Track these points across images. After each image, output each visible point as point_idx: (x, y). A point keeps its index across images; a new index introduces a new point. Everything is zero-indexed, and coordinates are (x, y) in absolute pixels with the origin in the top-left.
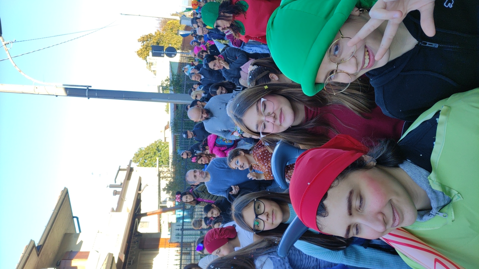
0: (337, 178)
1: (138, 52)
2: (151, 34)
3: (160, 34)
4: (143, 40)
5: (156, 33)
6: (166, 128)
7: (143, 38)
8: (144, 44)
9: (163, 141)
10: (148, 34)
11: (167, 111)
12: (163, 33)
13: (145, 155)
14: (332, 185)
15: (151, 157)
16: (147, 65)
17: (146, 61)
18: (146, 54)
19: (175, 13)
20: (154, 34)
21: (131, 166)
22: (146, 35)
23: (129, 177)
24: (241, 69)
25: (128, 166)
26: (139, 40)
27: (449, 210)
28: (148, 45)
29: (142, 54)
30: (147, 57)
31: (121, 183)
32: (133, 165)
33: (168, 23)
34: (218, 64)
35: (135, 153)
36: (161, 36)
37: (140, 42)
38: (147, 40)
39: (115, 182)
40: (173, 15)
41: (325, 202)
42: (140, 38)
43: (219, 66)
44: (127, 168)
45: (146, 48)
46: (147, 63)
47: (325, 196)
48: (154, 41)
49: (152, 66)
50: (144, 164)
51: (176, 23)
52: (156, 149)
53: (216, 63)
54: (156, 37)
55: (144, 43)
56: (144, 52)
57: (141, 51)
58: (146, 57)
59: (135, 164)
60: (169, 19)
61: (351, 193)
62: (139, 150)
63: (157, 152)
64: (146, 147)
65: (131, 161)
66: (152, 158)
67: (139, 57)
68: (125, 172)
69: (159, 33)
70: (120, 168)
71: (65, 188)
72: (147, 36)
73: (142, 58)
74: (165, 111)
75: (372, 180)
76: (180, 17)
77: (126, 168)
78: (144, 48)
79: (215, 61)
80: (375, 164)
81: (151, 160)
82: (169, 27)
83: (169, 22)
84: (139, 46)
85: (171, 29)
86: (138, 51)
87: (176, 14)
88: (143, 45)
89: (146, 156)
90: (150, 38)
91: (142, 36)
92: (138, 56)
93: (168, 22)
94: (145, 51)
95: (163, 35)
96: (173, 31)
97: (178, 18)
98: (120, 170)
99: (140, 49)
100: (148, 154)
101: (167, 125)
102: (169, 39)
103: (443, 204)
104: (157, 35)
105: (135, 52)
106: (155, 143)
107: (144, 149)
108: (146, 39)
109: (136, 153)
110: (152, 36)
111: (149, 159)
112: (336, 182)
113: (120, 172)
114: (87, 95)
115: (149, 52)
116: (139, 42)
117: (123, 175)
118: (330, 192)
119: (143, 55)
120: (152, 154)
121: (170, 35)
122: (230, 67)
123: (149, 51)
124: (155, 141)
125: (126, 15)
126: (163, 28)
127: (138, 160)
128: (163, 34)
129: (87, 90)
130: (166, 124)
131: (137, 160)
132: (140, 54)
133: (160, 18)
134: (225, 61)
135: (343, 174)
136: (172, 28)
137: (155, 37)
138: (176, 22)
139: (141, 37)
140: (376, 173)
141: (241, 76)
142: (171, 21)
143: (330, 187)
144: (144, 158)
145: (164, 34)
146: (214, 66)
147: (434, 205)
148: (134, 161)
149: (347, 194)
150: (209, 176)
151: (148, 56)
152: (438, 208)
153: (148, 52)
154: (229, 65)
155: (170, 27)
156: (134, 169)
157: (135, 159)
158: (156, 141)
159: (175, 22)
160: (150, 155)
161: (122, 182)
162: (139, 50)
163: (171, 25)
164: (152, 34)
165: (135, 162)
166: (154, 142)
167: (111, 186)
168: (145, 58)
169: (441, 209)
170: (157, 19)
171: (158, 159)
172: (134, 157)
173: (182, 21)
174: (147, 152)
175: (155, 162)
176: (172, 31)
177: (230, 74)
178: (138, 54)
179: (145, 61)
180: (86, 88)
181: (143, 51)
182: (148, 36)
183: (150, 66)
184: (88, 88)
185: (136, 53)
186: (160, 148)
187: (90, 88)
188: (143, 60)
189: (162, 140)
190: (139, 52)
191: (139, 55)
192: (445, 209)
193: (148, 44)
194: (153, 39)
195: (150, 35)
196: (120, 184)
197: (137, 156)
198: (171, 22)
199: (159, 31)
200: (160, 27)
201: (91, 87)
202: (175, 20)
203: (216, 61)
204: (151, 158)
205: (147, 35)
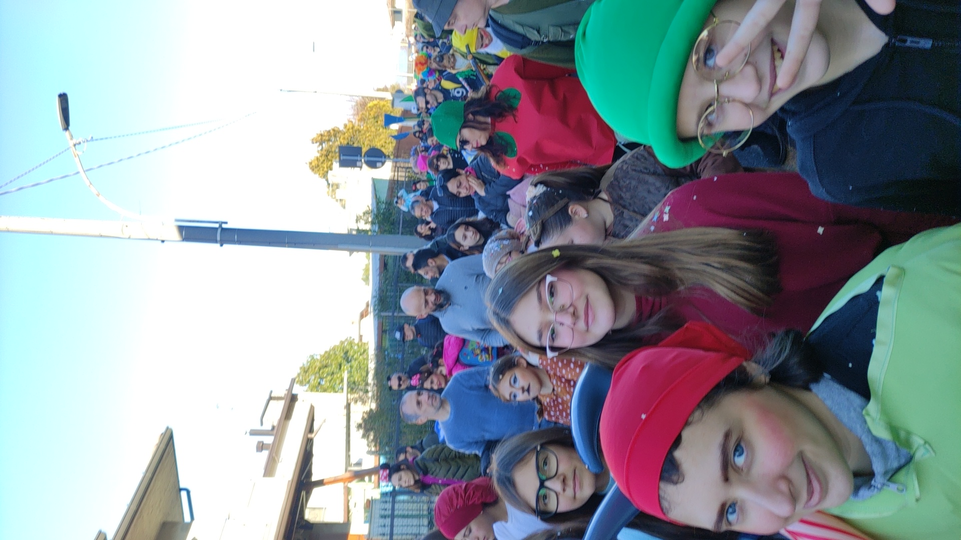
0: (699, 406)
1: (311, 163)
2: (336, 129)
3: (353, 128)
4: (321, 139)
5: (345, 126)
6: (363, 316)
7: (321, 135)
8: (322, 148)
9: (356, 341)
10: (330, 129)
11: (366, 279)
12: (358, 125)
13: (320, 369)
14: (690, 419)
15: (333, 373)
16: (329, 188)
17: (327, 180)
18: (327, 168)
19: (382, 87)
20: (341, 128)
21: (294, 392)
22: (326, 131)
23: (288, 413)
24: (509, 196)
25: (287, 390)
26: (314, 141)
27: (908, 478)
28: (330, 150)
29: (320, 167)
30: (329, 171)
31: (273, 427)
32: (297, 389)
33: (370, 107)
34: (464, 183)
35: (301, 365)
36: (356, 131)
37: (316, 143)
38: (329, 140)
39: (262, 424)
40: (378, 90)
41: (678, 454)
42: (315, 136)
43: (468, 186)
44: (285, 394)
45: (327, 156)
46: (329, 184)
47: (677, 442)
48: (342, 141)
49: (337, 191)
50: (318, 387)
51: (384, 106)
52: (342, 357)
53: (462, 181)
54: (346, 134)
55: (324, 145)
56: (322, 163)
57: (316, 162)
58: (327, 172)
59: (302, 387)
60: (372, 99)
61: (727, 436)
62: (309, 360)
63: (344, 362)
64: (323, 353)
65: (293, 381)
66: (335, 376)
67: (313, 173)
68: (282, 403)
69: (351, 126)
70: (272, 395)
71: (168, 428)
72: (329, 132)
73: (318, 175)
74: (362, 279)
75: (765, 412)
76: (392, 95)
77: (283, 396)
78: (323, 156)
79: (458, 178)
80: (768, 380)
81: (332, 379)
82: (370, 114)
83: (371, 104)
84: (314, 151)
85: (375, 118)
86: (310, 161)
87: (385, 89)
88: (322, 150)
89: (323, 373)
90: (335, 136)
91: (319, 133)
92: (311, 171)
93: (369, 105)
94: (324, 160)
95: (359, 130)
96: (379, 122)
97: (388, 96)
98: (271, 398)
99: (316, 158)
100: (326, 366)
101: (365, 310)
102: (370, 138)
103: (895, 465)
104: (349, 129)
105: (306, 163)
106: (342, 344)
107: (319, 357)
108: (327, 138)
109: (304, 365)
110: (339, 132)
111: (329, 378)
112: (697, 414)
113: (271, 402)
114: (218, 238)
115: (332, 164)
116: (313, 143)
117: (278, 408)
118: (686, 434)
119: (321, 169)
120: (334, 367)
121: (373, 129)
122: (486, 191)
123: (332, 161)
124: (341, 341)
125: (290, 91)
126: (360, 115)
127: (307, 380)
128: (359, 127)
129: (219, 230)
130: (364, 307)
131: (305, 380)
132: (316, 168)
133: (354, 97)
134: (478, 178)
135: (710, 399)
136: (376, 115)
137: (344, 134)
138: (385, 103)
139: (317, 134)
140: (771, 398)
141: (510, 209)
142: (375, 102)
143: (686, 423)
144: (319, 374)
145: (362, 127)
146: (458, 187)
147: (878, 467)
148: (299, 383)
149: (719, 438)
150: (448, 408)
151: (331, 169)
152: (886, 473)
153: (330, 163)
154: (484, 188)
155: (372, 113)
156: (298, 397)
157: (301, 378)
158: (343, 340)
159: (382, 103)
160: (330, 368)
161: (275, 424)
162: (313, 159)
163: (374, 110)
164: (339, 128)
165: (301, 383)
166: (338, 343)
167: (254, 433)
168: (325, 176)
169: (892, 475)
170: (349, 98)
171: (345, 375)
172: (299, 375)
173: (397, 102)
174: (324, 363)
175: (339, 384)
176: (377, 122)
177: (489, 204)
178: (311, 166)
179: (324, 180)
180: (217, 226)
181: (321, 161)
182: (331, 131)
183: (333, 191)
184: (220, 226)
185: (308, 165)
186: (351, 353)
187: (224, 226)
188: (320, 178)
189: (354, 339)
190: (313, 164)
191: (313, 170)
192: (901, 476)
193: (331, 147)
194: (340, 138)
195: (334, 130)
196: (270, 428)
197: (305, 371)
198: (375, 105)
199: (352, 122)
200: (354, 115)
201: (226, 223)
202: (382, 99)
203: (462, 178)
204: (331, 375)
205: (328, 130)
